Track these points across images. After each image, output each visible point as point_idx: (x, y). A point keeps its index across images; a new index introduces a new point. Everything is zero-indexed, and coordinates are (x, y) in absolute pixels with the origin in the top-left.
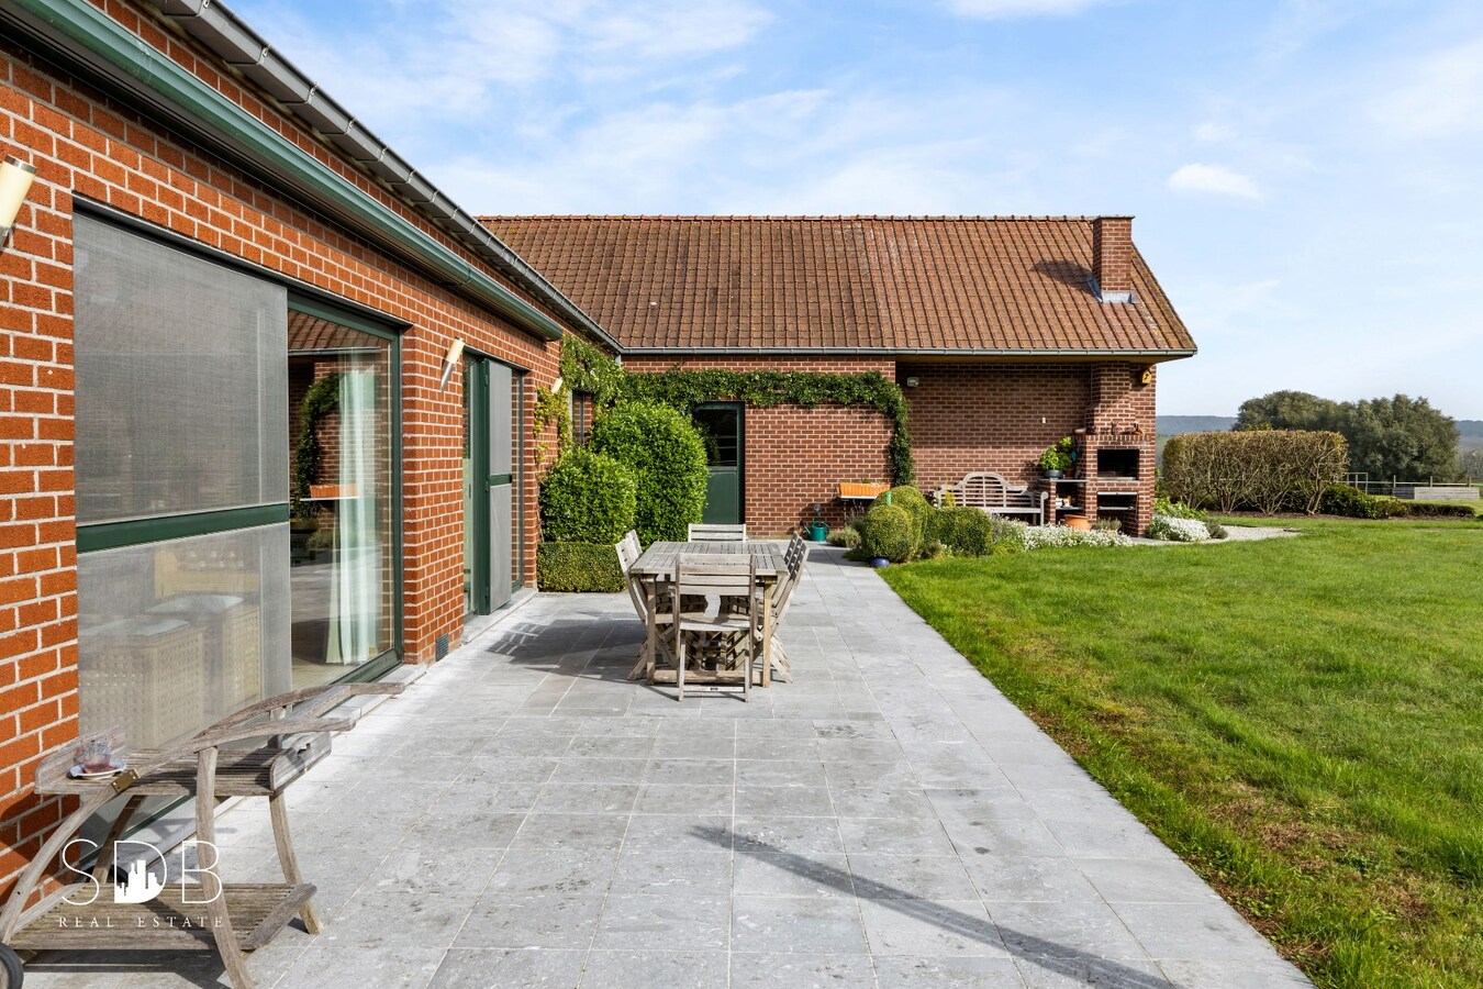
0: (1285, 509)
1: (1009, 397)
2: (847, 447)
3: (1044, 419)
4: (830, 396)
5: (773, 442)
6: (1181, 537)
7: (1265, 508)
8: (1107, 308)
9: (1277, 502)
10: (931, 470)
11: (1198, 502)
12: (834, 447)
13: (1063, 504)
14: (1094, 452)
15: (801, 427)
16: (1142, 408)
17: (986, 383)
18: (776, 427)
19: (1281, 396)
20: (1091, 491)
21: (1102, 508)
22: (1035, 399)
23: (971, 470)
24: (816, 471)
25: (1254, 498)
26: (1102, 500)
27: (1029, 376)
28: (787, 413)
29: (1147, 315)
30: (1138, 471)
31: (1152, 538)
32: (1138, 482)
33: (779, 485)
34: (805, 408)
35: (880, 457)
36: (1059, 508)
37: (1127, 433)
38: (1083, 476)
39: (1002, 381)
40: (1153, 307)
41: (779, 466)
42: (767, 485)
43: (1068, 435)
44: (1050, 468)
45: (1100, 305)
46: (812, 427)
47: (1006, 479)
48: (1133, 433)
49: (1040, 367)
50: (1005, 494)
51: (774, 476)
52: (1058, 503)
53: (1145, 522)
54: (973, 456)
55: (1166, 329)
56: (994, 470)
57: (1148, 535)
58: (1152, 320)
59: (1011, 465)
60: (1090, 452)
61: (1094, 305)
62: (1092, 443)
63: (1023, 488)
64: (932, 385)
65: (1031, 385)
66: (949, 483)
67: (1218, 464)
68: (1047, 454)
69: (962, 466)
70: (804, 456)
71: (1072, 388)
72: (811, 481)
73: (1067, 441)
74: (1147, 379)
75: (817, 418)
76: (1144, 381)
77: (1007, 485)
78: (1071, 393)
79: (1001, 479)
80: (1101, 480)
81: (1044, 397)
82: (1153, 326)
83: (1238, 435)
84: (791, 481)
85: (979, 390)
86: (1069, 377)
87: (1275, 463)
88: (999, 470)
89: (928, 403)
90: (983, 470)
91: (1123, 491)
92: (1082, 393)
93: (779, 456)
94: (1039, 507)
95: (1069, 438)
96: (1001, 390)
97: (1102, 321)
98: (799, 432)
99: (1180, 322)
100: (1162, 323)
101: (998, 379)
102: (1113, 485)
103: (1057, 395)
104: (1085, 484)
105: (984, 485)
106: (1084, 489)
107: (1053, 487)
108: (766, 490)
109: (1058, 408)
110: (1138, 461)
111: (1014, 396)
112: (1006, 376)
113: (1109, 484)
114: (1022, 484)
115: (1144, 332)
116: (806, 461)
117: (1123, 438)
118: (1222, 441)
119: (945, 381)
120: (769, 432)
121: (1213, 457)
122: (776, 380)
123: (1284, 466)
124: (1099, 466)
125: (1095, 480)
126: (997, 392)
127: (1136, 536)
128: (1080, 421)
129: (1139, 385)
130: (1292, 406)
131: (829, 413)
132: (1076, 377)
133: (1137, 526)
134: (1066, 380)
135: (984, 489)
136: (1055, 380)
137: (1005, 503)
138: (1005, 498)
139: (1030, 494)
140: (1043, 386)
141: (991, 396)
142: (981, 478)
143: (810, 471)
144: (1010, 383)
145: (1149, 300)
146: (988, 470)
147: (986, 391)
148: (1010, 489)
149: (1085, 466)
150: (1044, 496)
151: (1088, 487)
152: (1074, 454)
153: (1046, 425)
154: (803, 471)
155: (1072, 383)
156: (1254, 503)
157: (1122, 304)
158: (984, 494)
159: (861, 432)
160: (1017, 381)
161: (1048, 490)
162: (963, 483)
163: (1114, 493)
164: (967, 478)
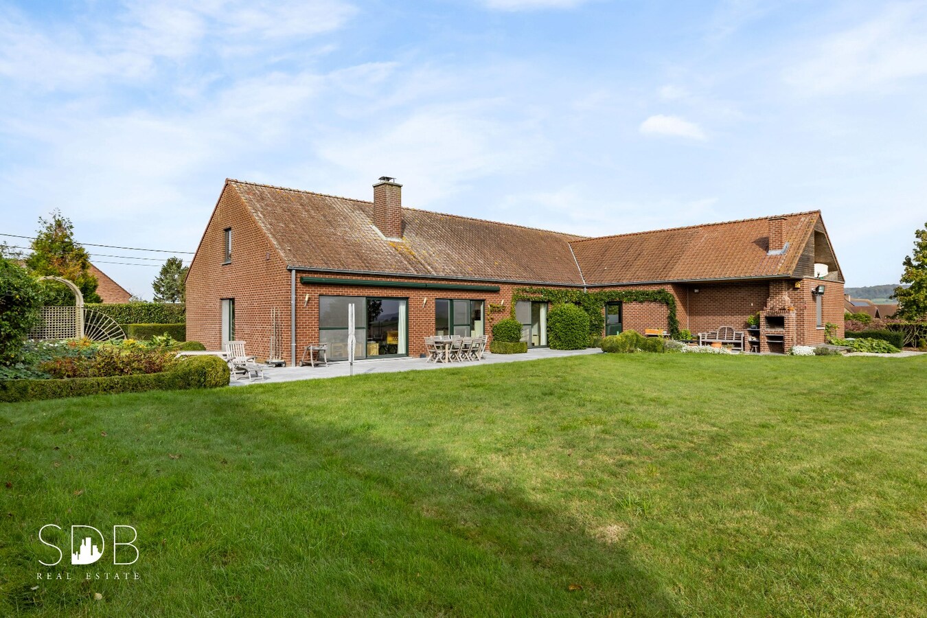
2: (655, 316)
3: (752, 304)
4: (648, 298)
5: (631, 315)
12: (650, 316)
14: (764, 317)
15: (640, 310)
17: (728, 290)
18: (632, 310)
21: (769, 341)
22: (748, 296)
26: (768, 338)
27: (746, 286)
28: (635, 305)
30: (784, 326)
32: (785, 331)
34: (641, 303)
35: (664, 320)
37: (781, 309)
38: (760, 327)
39: (734, 289)
40: (790, 256)
41: (633, 323)
45: (769, 256)
46: (643, 310)
51: (631, 326)
53: (787, 348)
58: (783, 262)
59: (738, 323)
61: (766, 256)
62: (763, 314)
64: (706, 291)
65: (747, 290)
68: (749, 319)
69: (718, 323)
71: (760, 291)
75: (645, 306)
76: (796, 287)
80: (768, 329)
88: (734, 325)
89: (705, 299)
91: (778, 334)
92: (764, 293)
93: (633, 320)
100: (786, 263)
102: (773, 331)
103: (758, 294)
105: (726, 331)
109: (758, 299)
110: (784, 322)
111: (739, 295)
113: (770, 331)
116: (642, 321)
117: (778, 312)
119: (711, 290)
120: (630, 312)
122: (631, 294)
124: (766, 324)
125: (765, 329)
127: (784, 353)
131: (648, 304)
133: (784, 349)
134: (762, 288)
136: (757, 287)
138: (734, 336)
140: (752, 290)
142: (725, 328)
144: (737, 289)
147: (727, 293)
149: (760, 323)
151: (762, 332)
152: (758, 319)
153: (753, 307)
155: (765, 289)
157: (776, 255)
158: (726, 334)
159: (659, 311)
160: (741, 289)
163: (774, 335)
164: (720, 328)
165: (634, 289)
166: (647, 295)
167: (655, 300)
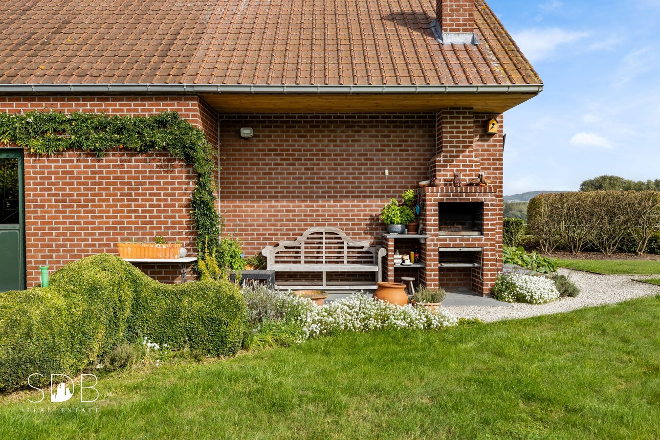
0: (620, 250)
1: (351, 149)
2: (143, 200)
3: (387, 172)
4: (118, 141)
5: (58, 195)
6: (528, 298)
7: (605, 249)
8: (446, 48)
9: (614, 245)
10: (270, 225)
11: (553, 246)
12: (128, 200)
13: (404, 261)
14: (434, 205)
15: (90, 178)
16: (489, 160)
17: (326, 133)
18: (60, 178)
19: (604, 178)
20: (432, 247)
21: (445, 265)
22: (377, 150)
23: (312, 225)
24: (107, 228)
25: (596, 243)
26: (444, 256)
27: (370, 127)
28: (72, 161)
29: (489, 55)
30: (482, 225)
31: (497, 298)
32: (483, 237)
33: (65, 246)
34: (93, 155)
35: (181, 211)
36: (398, 265)
37: (471, 185)
38: (424, 231)
39: (342, 132)
40: (498, 48)
41: (65, 223)
42: (51, 246)
43: (412, 188)
44: (392, 223)
45: (440, 46)
46: (103, 178)
47: (348, 234)
48: (477, 185)
49: (382, 117)
50: (345, 250)
51: (59, 234)
52: (397, 260)
53: (491, 280)
54: (313, 211)
55: (509, 66)
56: (336, 225)
57: (495, 295)
58: (494, 58)
59: (353, 220)
60: (431, 205)
61: (434, 46)
62: (432, 196)
63: (366, 244)
64: (270, 136)
65: (373, 136)
66: (288, 239)
67: (569, 216)
68: (389, 207)
69: (302, 220)
70: (94, 212)
71: (415, 138)
72: (102, 240)
73: (410, 194)
74: (493, 128)
75: (108, 167)
76: (490, 131)
77: (348, 241)
78: (415, 143)
79: (342, 234)
80: (443, 235)
81: (386, 148)
82: (495, 65)
83: (585, 194)
84: (78, 240)
85: (319, 141)
86: (412, 127)
87: (612, 215)
88: (341, 225)
89: (265, 155)
90: (324, 225)
91: (467, 246)
92: (427, 143)
93: (65, 212)
94: (377, 264)
95: (411, 191)
96: (341, 141)
97: (439, 60)
98: (87, 184)
99: (525, 60)
100: (505, 60)
101: (339, 130)
102: (456, 240)
103: (400, 146)
104: (425, 239)
105: (324, 241)
106: (425, 244)
107: (391, 243)
108: (49, 251)
109: (401, 160)
110: (482, 215)
111: (356, 148)
112: (347, 127)
113: (451, 240)
114: (365, 239)
115: (484, 69)
116: (96, 217)
117: (466, 191)
118: (572, 199)
119: (282, 132)
120: (53, 184)
121: (565, 211)
122: (57, 124)
123: (619, 218)
124: (440, 220)
125: (436, 235)
126: (338, 143)
127: (481, 294)
128: (425, 173)
129: (486, 135)
130: (610, 184)
131: (121, 161)
132: (419, 127)
133: (482, 285)
134: (410, 130)
135: (324, 245)
136: (398, 130)
137: (345, 260)
138: (345, 254)
139: (373, 250)
140: (385, 136)
141: (332, 148)
142: (322, 233)
143: (101, 229)
144: (350, 133)
145: (493, 42)
146: (329, 225)
147: (326, 143)
148: (351, 245)
149: (425, 220)
150: (382, 252)
151: (428, 243)
152: (418, 207)
153: (389, 178)
154: (93, 229)
155: (416, 133)
156: (597, 247)
157: (465, 45)
158: (324, 250)
159: (159, 183)
160: (359, 131)
161: (386, 246)
162: (302, 239)
163: (457, 249)
164: (307, 233)
165: (67, 110)
166: (120, 130)
167: (147, 148)
